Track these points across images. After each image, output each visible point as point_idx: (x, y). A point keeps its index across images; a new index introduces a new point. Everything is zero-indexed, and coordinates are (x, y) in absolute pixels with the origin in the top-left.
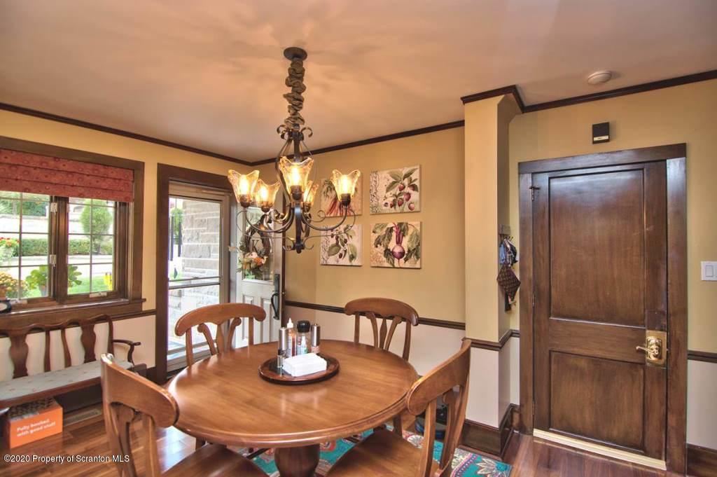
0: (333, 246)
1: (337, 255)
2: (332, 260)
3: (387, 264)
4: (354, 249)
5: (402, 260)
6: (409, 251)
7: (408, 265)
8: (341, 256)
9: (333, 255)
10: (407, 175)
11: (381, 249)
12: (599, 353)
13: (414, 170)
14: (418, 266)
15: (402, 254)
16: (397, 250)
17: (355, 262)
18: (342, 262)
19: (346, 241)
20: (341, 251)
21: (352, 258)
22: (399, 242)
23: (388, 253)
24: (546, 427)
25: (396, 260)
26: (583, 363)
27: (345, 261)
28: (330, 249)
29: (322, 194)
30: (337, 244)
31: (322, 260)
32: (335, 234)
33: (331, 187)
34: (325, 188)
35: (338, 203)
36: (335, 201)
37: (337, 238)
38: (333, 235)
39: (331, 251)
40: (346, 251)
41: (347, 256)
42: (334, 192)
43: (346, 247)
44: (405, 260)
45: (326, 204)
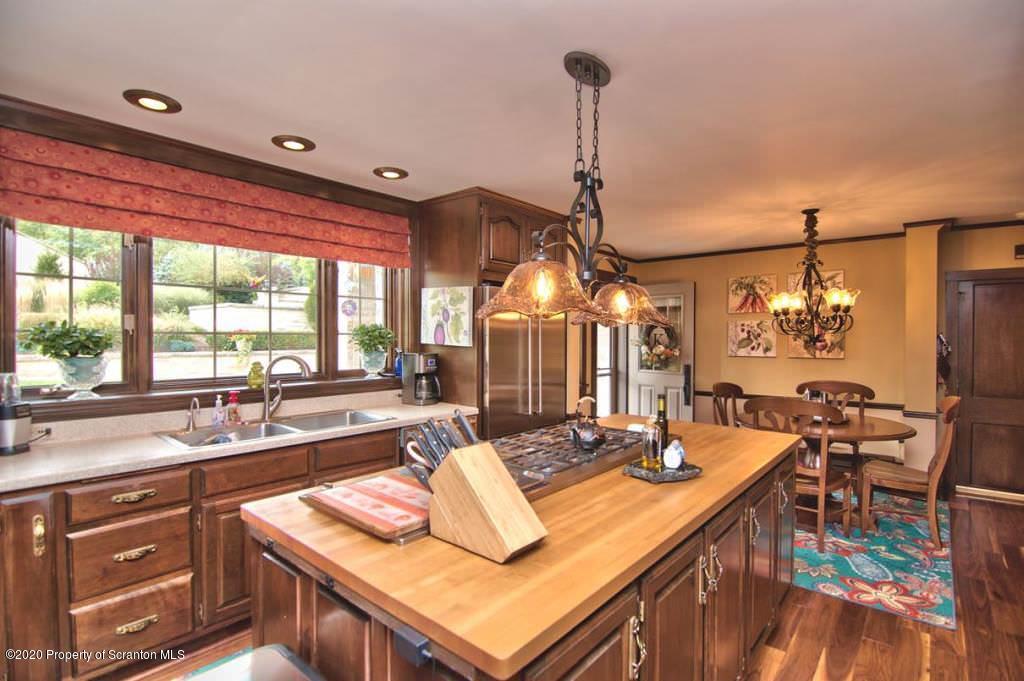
0: (744, 340)
1: (749, 348)
2: (742, 352)
3: (807, 356)
4: (768, 341)
5: (824, 352)
6: (832, 344)
7: (830, 356)
8: (753, 348)
9: (744, 347)
10: (831, 279)
12: (1016, 423)
13: (838, 274)
14: (842, 357)
15: (825, 347)
16: (818, 342)
17: (769, 354)
18: (754, 353)
19: (759, 335)
20: (754, 343)
21: (767, 350)
23: (808, 346)
24: (969, 483)
25: (818, 353)
26: (1002, 431)
27: (759, 353)
28: (740, 342)
29: (730, 292)
30: (749, 338)
31: (730, 352)
32: (746, 329)
33: (741, 286)
34: (734, 287)
35: (750, 301)
36: (746, 299)
37: (749, 332)
38: (743, 330)
39: (741, 344)
40: (759, 344)
41: (761, 348)
42: (745, 291)
43: (760, 340)
44: (828, 352)
45: (735, 301)
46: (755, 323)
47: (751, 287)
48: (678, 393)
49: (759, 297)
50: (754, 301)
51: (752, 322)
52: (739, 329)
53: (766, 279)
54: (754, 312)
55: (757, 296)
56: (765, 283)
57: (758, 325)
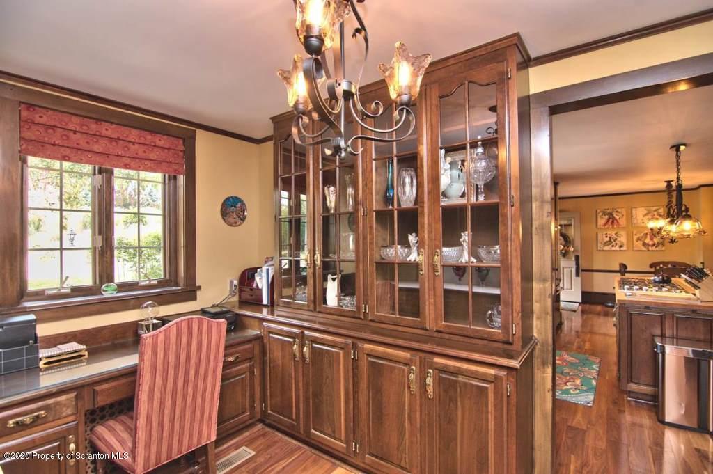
0: (607, 241)
1: (611, 246)
2: (607, 248)
3: (644, 249)
4: (622, 243)
5: (654, 247)
6: (658, 243)
7: (657, 249)
8: (613, 246)
9: (608, 245)
10: (656, 210)
11: (641, 242)
14: (663, 249)
15: (654, 245)
16: (651, 243)
17: (622, 249)
18: (613, 249)
19: (616, 239)
20: (614, 243)
21: (621, 247)
22: (652, 239)
23: (644, 244)
27: (617, 248)
28: (605, 243)
29: (599, 217)
30: (610, 241)
31: (599, 249)
32: (609, 236)
33: (604, 213)
34: (601, 214)
35: (611, 220)
36: (608, 220)
37: (610, 238)
38: (607, 237)
39: (606, 244)
40: (616, 244)
41: (617, 246)
42: (607, 217)
43: (616, 242)
44: (656, 247)
45: (601, 221)
46: (614, 233)
47: (611, 214)
48: (571, 271)
49: (616, 219)
50: (613, 222)
51: (612, 233)
52: (604, 236)
53: (619, 210)
54: (613, 227)
55: (614, 219)
56: (619, 212)
57: (616, 234)
